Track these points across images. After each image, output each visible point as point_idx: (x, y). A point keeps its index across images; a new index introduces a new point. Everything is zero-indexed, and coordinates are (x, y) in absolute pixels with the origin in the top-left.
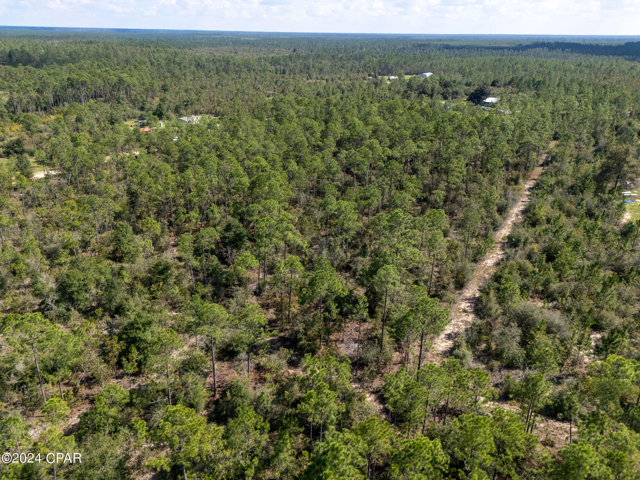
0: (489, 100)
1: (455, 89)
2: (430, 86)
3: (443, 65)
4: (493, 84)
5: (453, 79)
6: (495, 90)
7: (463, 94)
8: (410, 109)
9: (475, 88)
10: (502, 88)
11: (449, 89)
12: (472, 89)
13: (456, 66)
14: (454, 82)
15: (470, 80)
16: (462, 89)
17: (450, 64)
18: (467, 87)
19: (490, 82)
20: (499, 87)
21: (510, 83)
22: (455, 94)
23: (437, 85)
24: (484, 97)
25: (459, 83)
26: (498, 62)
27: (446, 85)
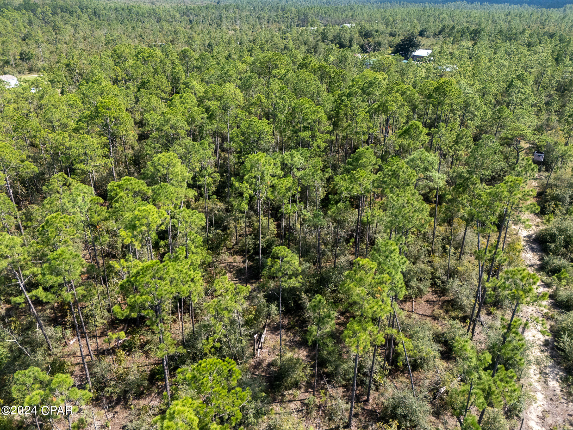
0: (419, 52)
1: (377, 39)
2: (348, 36)
3: (365, 15)
4: (421, 34)
5: (376, 28)
6: (423, 41)
7: (387, 46)
8: (301, 66)
9: (402, 38)
10: (432, 39)
11: (371, 39)
12: (397, 40)
13: (379, 16)
14: (377, 31)
15: (394, 29)
16: (385, 40)
17: (373, 14)
18: (391, 38)
19: (417, 32)
20: (428, 37)
21: (440, 33)
22: (377, 47)
23: (357, 35)
24: (414, 49)
25: (382, 33)
26: (422, 13)
27: (366, 35)
